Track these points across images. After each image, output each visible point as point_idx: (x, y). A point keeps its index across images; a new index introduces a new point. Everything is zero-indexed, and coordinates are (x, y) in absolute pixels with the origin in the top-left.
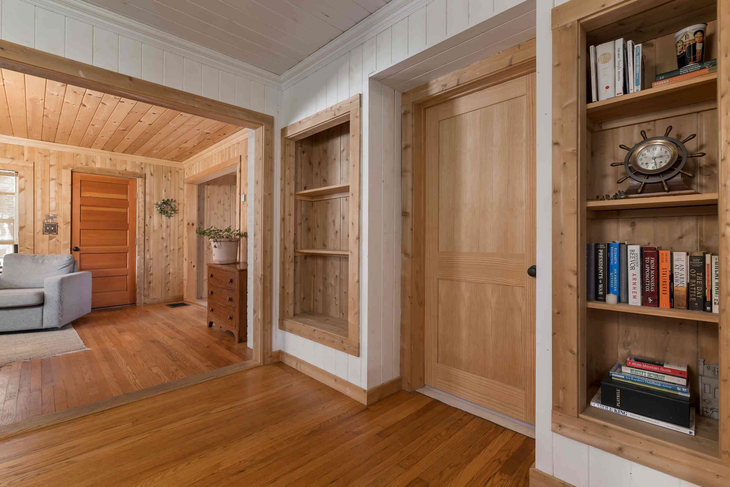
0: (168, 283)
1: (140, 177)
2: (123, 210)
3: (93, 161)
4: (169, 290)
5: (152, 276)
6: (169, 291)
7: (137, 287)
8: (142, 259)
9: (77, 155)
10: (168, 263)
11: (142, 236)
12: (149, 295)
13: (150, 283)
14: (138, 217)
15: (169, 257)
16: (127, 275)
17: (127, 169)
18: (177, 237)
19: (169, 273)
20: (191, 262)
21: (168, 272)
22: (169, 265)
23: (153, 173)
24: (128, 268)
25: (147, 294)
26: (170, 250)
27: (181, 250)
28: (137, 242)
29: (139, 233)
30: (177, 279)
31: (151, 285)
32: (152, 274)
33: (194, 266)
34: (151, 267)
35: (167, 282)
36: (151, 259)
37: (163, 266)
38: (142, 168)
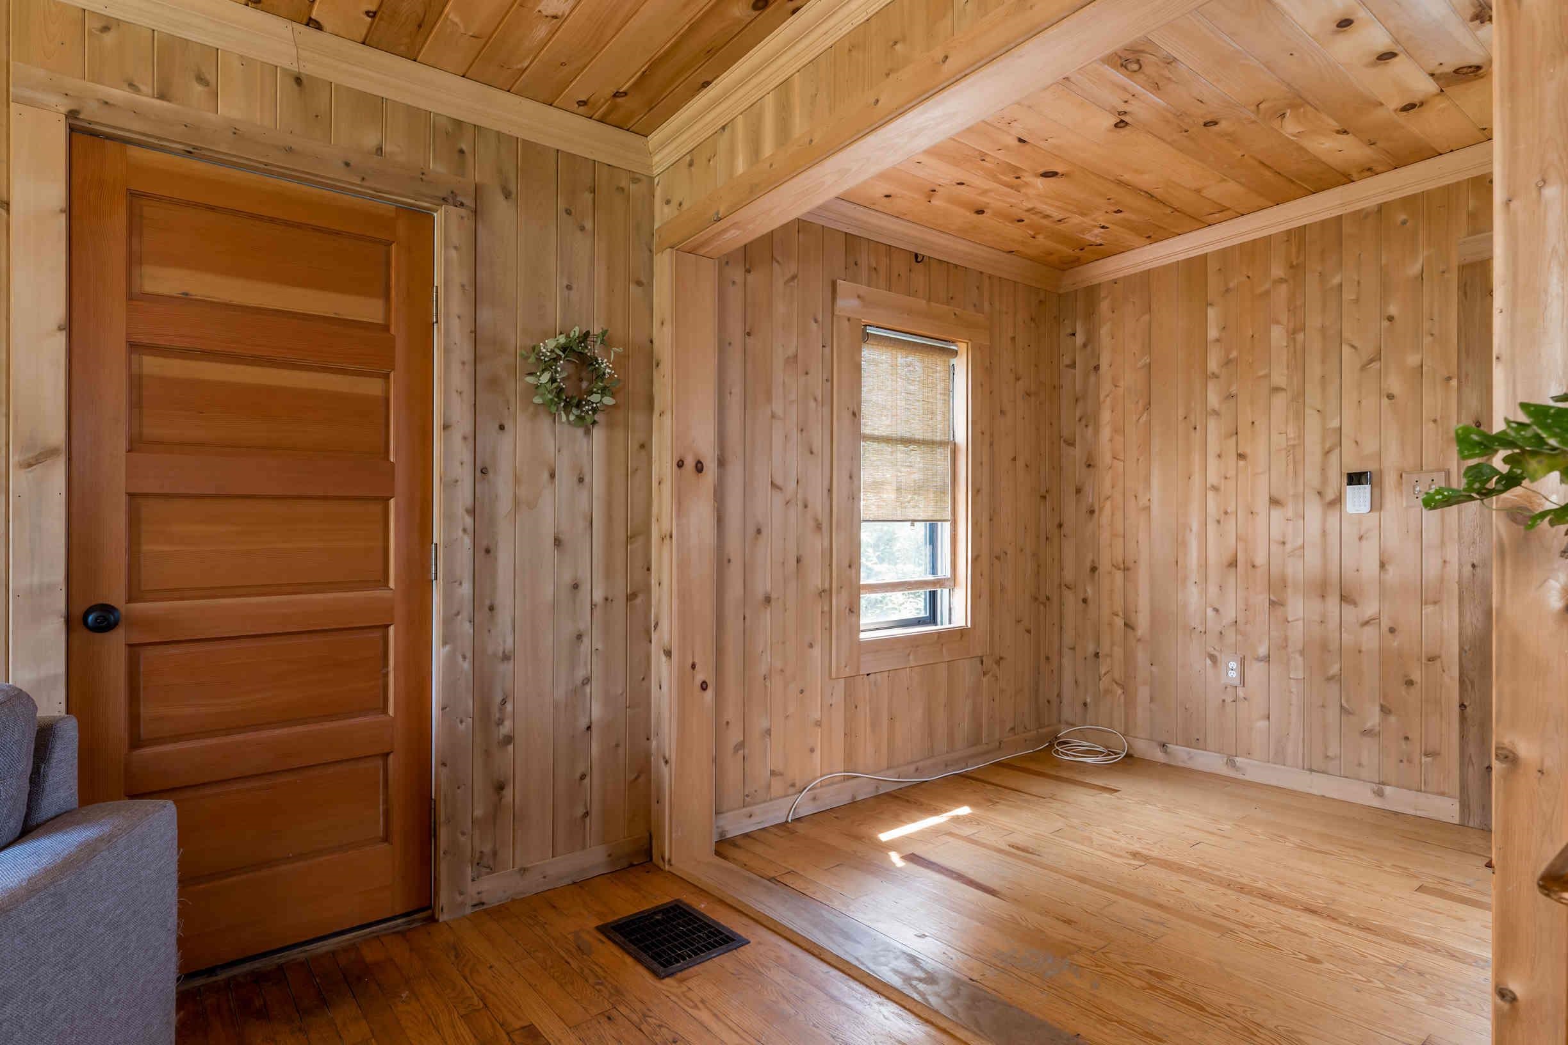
0: (583, 777)
1: (450, 199)
2: (371, 387)
3: (201, 79)
4: (586, 814)
5: (510, 747)
6: (588, 820)
7: (442, 818)
8: (464, 657)
9: (106, 29)
10: (581, 674)
11: (465, 530)
12: (495, 854)
13: (500, 787)
14: (446, 427)
15: (586, 640)
16: (387, 755)
17: (387, 148)
18: (620, 535)
19: (589, 728)
20: (693, 666)
21: (583, 723)
22: (587, 681)
23: (512, 187)
24: (391, 712)
25: (487, 848)
26: (593, 606)
27: (638, 601)
28: (439, 568)
29: (449, 517)
30: (621, 750)
31: (508, 793)
32: (509, 740)
33: (704, 686)
34: (504, 702)
35: (578, 775)
36: (506, 658)
37: (560, 693)
38: (462, 152)
